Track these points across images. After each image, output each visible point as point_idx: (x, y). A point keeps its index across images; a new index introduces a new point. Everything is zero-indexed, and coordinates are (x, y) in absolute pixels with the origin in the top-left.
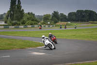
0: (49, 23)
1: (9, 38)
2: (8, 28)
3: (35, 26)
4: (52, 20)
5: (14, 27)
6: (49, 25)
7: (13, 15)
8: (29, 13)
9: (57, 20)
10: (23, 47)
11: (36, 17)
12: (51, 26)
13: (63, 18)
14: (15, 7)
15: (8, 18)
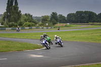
0: (47, 24)
1: (6, 40)
2: (5, 29)
3: (33, 28)
4: (50, 21)
5: (10, 28)
6: (48, 26)
7: (10, 16)
8: (26, 14)
9: (55, 21)
10: (21, 49)
11: (34, 19)
12: (49, 28)
13: (62, 20)
14: (12, 8)
15: (4, 20)
